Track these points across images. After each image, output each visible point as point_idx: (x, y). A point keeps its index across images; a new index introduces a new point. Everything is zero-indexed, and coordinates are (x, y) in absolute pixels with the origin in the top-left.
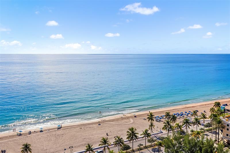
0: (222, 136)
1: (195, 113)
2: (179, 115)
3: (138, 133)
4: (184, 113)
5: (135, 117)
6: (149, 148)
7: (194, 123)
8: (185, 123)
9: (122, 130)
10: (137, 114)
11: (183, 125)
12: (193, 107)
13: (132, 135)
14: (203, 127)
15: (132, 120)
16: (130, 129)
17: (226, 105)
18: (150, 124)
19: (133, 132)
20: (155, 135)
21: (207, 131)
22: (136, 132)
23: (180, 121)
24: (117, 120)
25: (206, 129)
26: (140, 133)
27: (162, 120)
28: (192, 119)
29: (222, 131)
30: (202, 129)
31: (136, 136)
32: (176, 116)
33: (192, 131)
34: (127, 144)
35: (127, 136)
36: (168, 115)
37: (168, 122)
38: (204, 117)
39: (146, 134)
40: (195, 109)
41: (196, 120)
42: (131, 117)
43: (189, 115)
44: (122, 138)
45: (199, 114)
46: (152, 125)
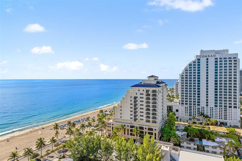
0: (105, 131)
1: (88, 119)
2: (77, 122)
3: (46, 142)
4: (81, 120)
5: (43, 128)
6: (55, 151)
7: (88, 126)
8: (81, 127)
9: (31, 142)
10: (44, 126)
11: (80, 129)
12: (86, 115)
13: (41, 144)
14: (93, 128)
15: (40, 132)
16: (39, 140)
17: (106, 111)
18: (56, 132)
19: (41, 142)
20: (60, 140)
21: (96, 130)
22: (44, 141)
23: (78, 126)
24: (27, 134)
25: (95, 128)
26: (47, 141)
27: (65, 127)
28: (86, 123)
29: (105, 128)
30: (93, 129)
31: (44, 144)
32: (75, 123)
33: (87, 132)
34: (36, 153)
35: (36, 146)
36: (69, 123)
37: (70, 129)
38: (94, 121)
39: (53, 141)
40: (88, 116)
41: (89, 123)
42: (40, 129)
43: (84, 121)
44: (31, 149)
45: (90, 119)
46: (57, 133)
